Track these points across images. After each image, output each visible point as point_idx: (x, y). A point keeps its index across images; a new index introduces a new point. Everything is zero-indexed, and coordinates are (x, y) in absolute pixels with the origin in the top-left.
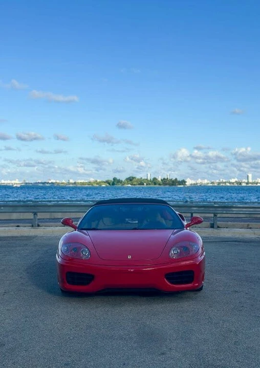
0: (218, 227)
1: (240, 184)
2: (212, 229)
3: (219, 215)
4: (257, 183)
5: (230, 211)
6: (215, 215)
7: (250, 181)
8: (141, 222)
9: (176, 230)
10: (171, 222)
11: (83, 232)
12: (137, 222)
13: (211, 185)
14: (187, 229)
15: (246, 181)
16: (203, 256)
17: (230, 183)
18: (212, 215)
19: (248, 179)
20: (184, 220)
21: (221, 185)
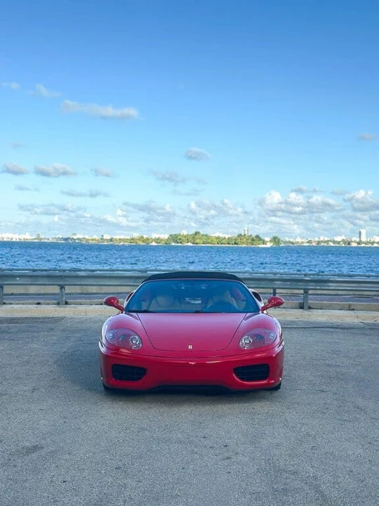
0: (310, 308)
1: (349, 244)
2: (301, 310)
3: (310, 292)
4: (373, 243)
5: (324, 286)
6: (306, 292)
7: (364, 239)
8: (205, 302)
9: (249, 314)
10: (244, 303)
11: (131, 315)
12: (200, 302)
13: (307, 244)
14: (263, 313)
15: (358, 240)
16: (281, 347)
17: (334, 242)
18: (302, 291)
19: (360, 236)
20: (260, 300)
21: (322, 244)
